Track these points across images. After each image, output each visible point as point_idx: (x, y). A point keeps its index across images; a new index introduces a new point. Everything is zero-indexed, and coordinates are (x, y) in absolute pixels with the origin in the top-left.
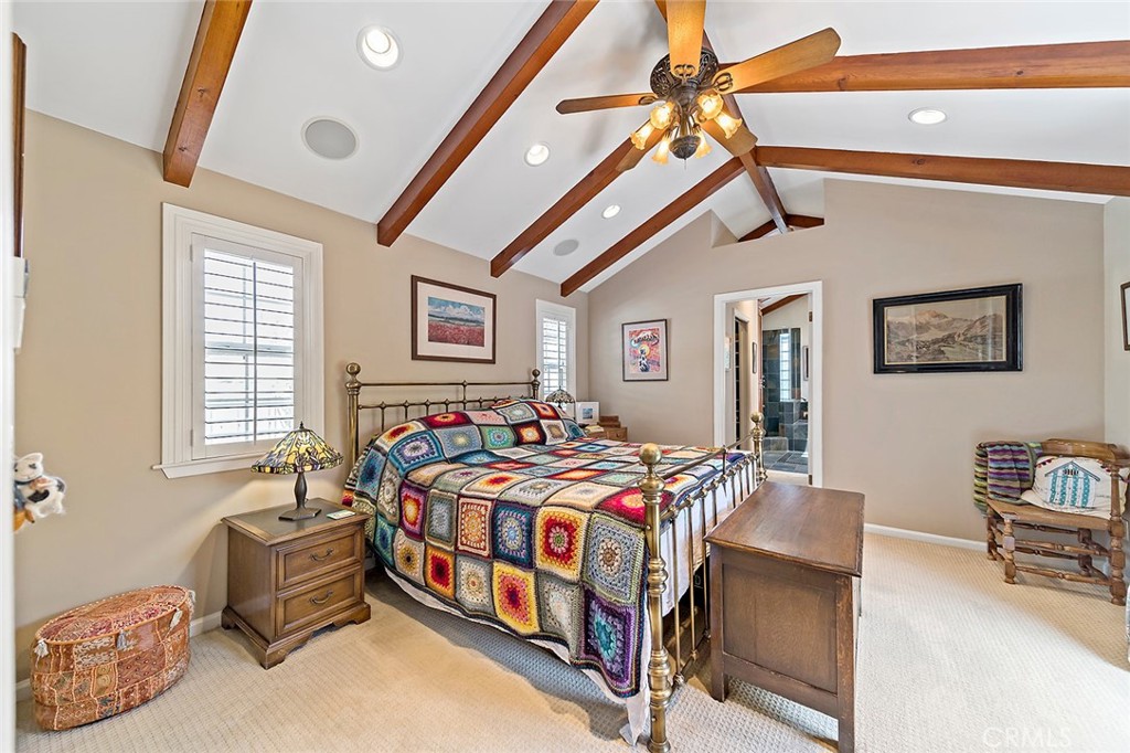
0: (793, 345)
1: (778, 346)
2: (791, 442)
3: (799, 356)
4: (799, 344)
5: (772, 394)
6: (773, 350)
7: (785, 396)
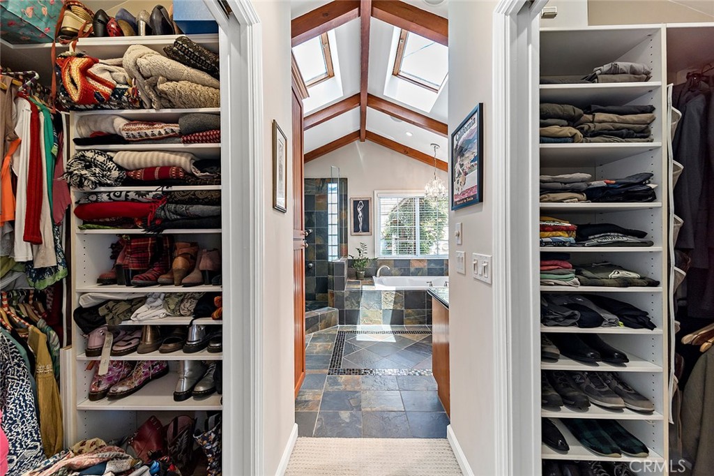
0: (341, 196)
1: (326, 197)
2: (341, 313)
3: (346, 209)
4: (346, 196)
5: (321, 251)
6: (321, 201)
7: (333, 254)
